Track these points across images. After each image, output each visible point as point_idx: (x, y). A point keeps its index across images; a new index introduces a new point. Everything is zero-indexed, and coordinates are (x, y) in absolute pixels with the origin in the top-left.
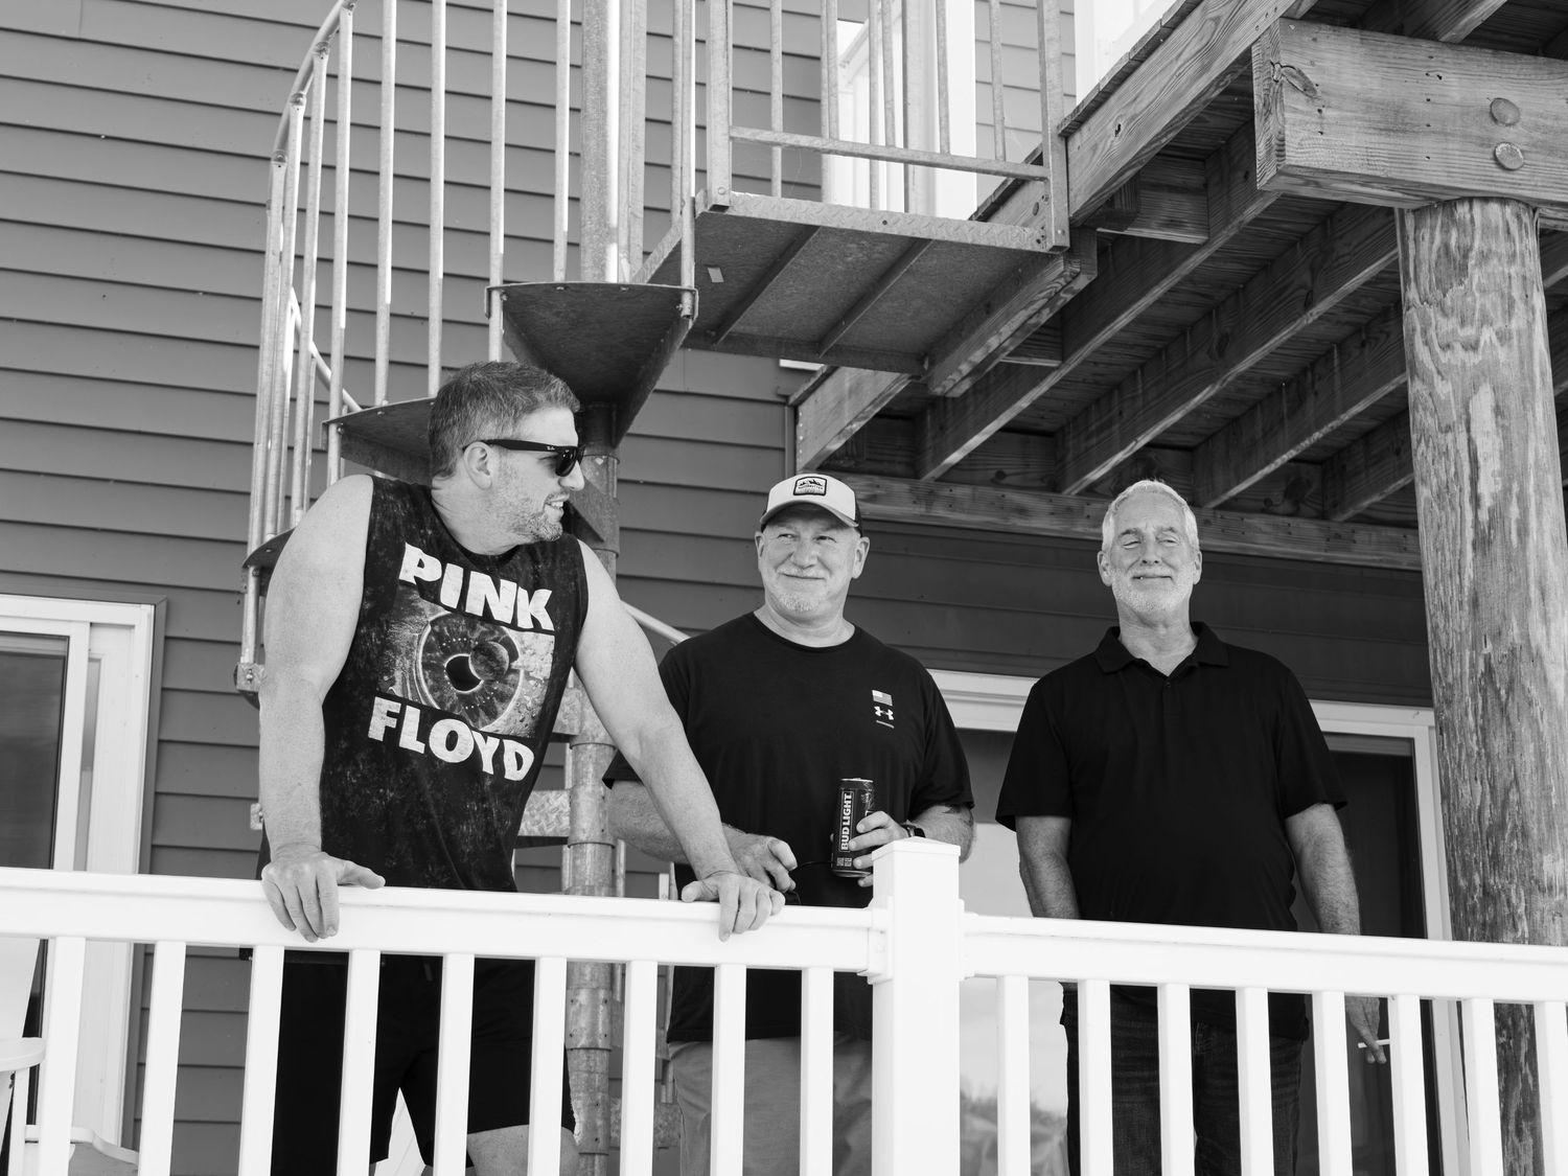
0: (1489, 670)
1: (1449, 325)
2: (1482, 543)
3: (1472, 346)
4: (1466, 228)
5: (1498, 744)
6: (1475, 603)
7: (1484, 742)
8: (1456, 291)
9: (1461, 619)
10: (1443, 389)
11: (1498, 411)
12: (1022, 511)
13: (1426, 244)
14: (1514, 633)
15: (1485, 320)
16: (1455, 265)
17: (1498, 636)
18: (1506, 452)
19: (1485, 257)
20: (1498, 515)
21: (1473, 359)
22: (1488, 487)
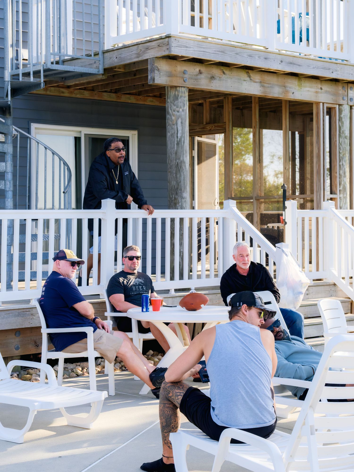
0: (178, 164)
1: (175, 107)
2: (178, 144)
3: (178, 112)
4: (179, 91)
5: (178, 176)
6: (176, 153)
7: (176, 175)
8: (176, 102)
9: (174, 156)
10: (173, 118)
11: (182, 123)
13: (172, 93)
14: (182, 159)
15: (181, 108)
16: (176, 98)
17: (179, 159)
18: (182, 130)
19: (181, 97)
20: (180, 140)
21: (178, 114)
22: (179, 135)
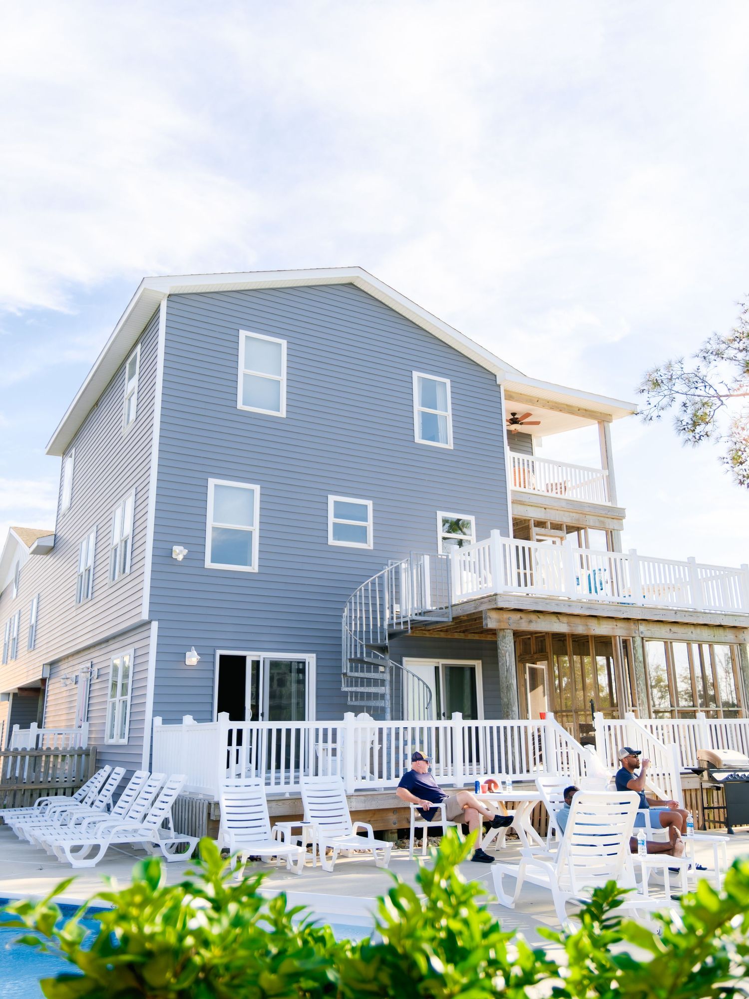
0: (507, 686)
1: (504, 644)
2: (507, 671)
3: (506, 647)
4: (505, 632)
5: (509, 694)
6: (506, 678)
7: (507, 694)
8: (504, 640)
9: (505, 679)
10: (503, 652)
11: (509, 655)
12: (425, 634)
13: (501, 634)
14: (510, 682)
15: (508, 644)
16: (504, 637)
17: (509, 682)
18: (510, 661)
19: (507, 637)
20: (509, 667)
21: (506, 649)
22: (508, 664)
